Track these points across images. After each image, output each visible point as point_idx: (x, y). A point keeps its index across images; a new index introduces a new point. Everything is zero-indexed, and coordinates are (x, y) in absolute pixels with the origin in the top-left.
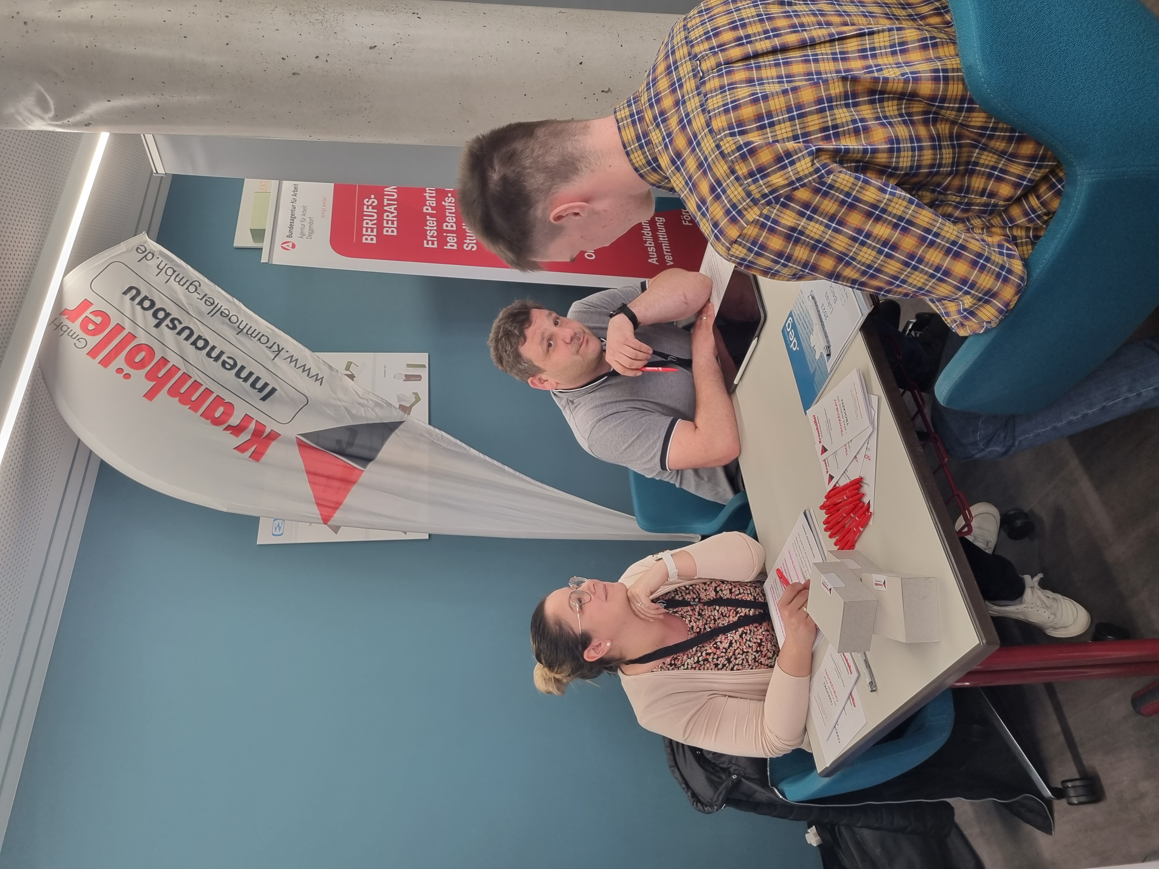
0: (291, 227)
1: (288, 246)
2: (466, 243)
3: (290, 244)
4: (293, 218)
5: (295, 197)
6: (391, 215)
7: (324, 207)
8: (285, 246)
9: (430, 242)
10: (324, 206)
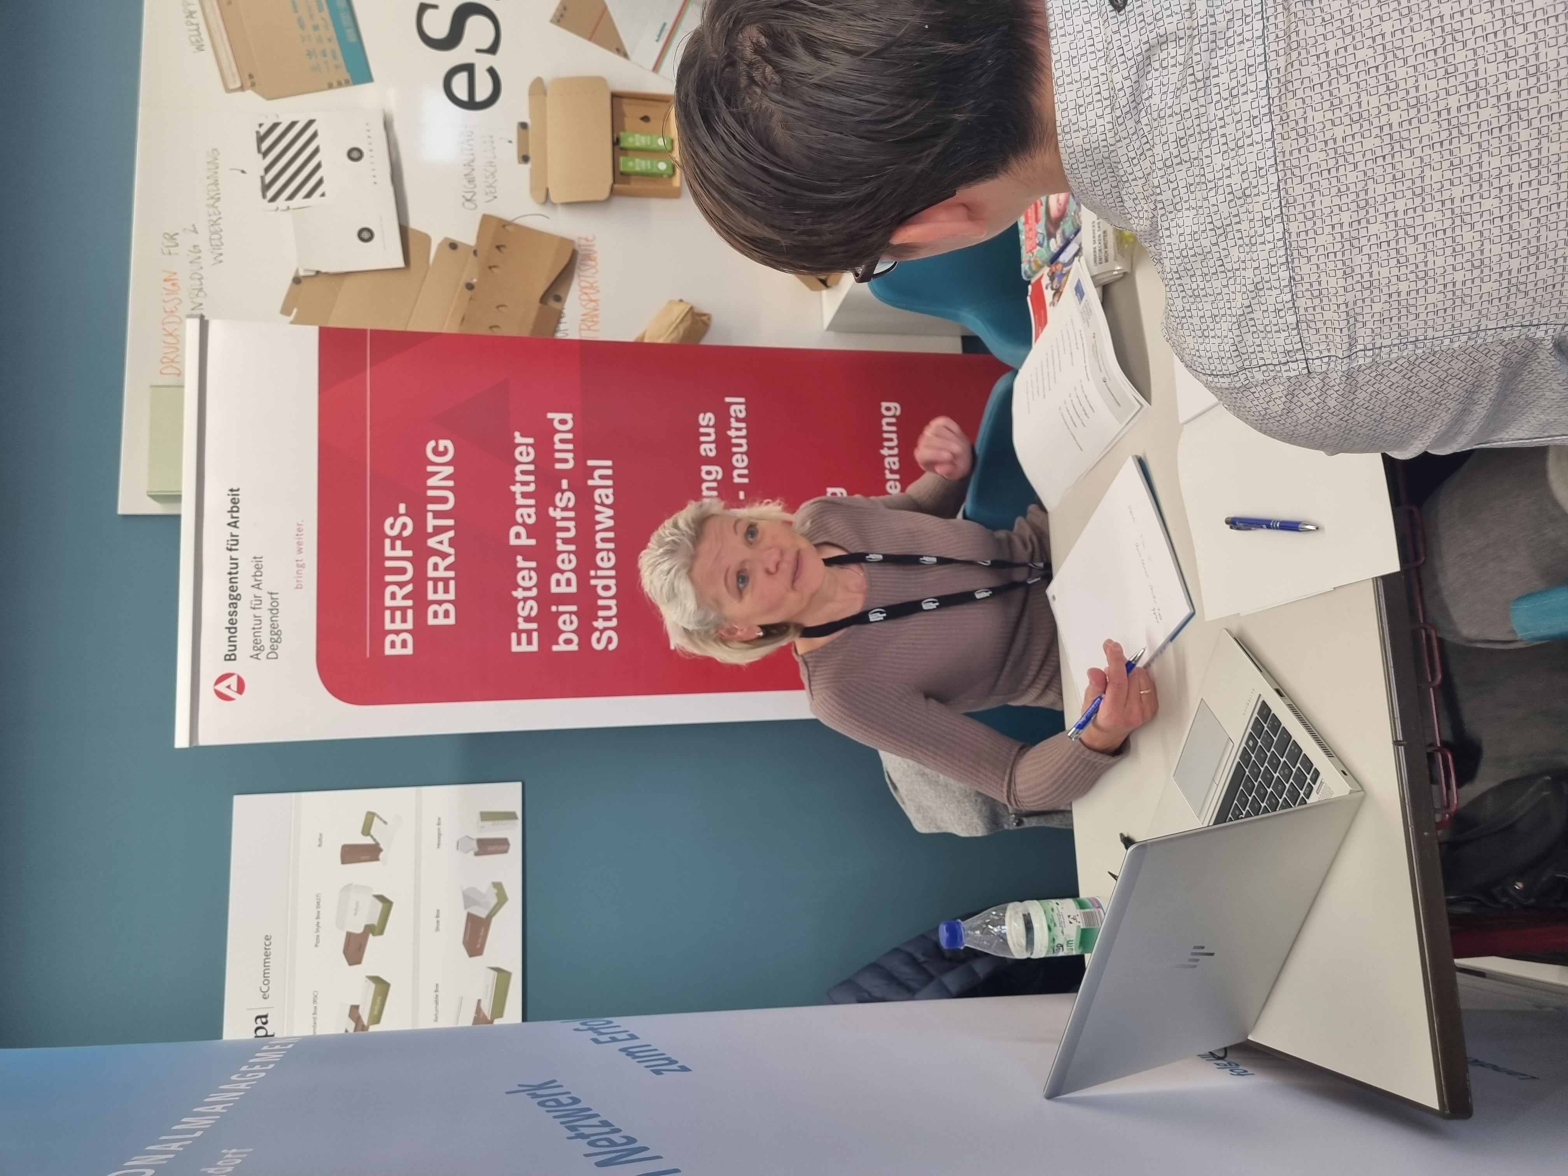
0: (232, 627)
1: (229, 687)
2: (596, 629)
3: (233, 681)
4: (235, 598)
5: (235, 531)
6: (443, 564)
7: (299, 557)
8: (221, 687)
9: (524, 636)
10: (300, 551)
